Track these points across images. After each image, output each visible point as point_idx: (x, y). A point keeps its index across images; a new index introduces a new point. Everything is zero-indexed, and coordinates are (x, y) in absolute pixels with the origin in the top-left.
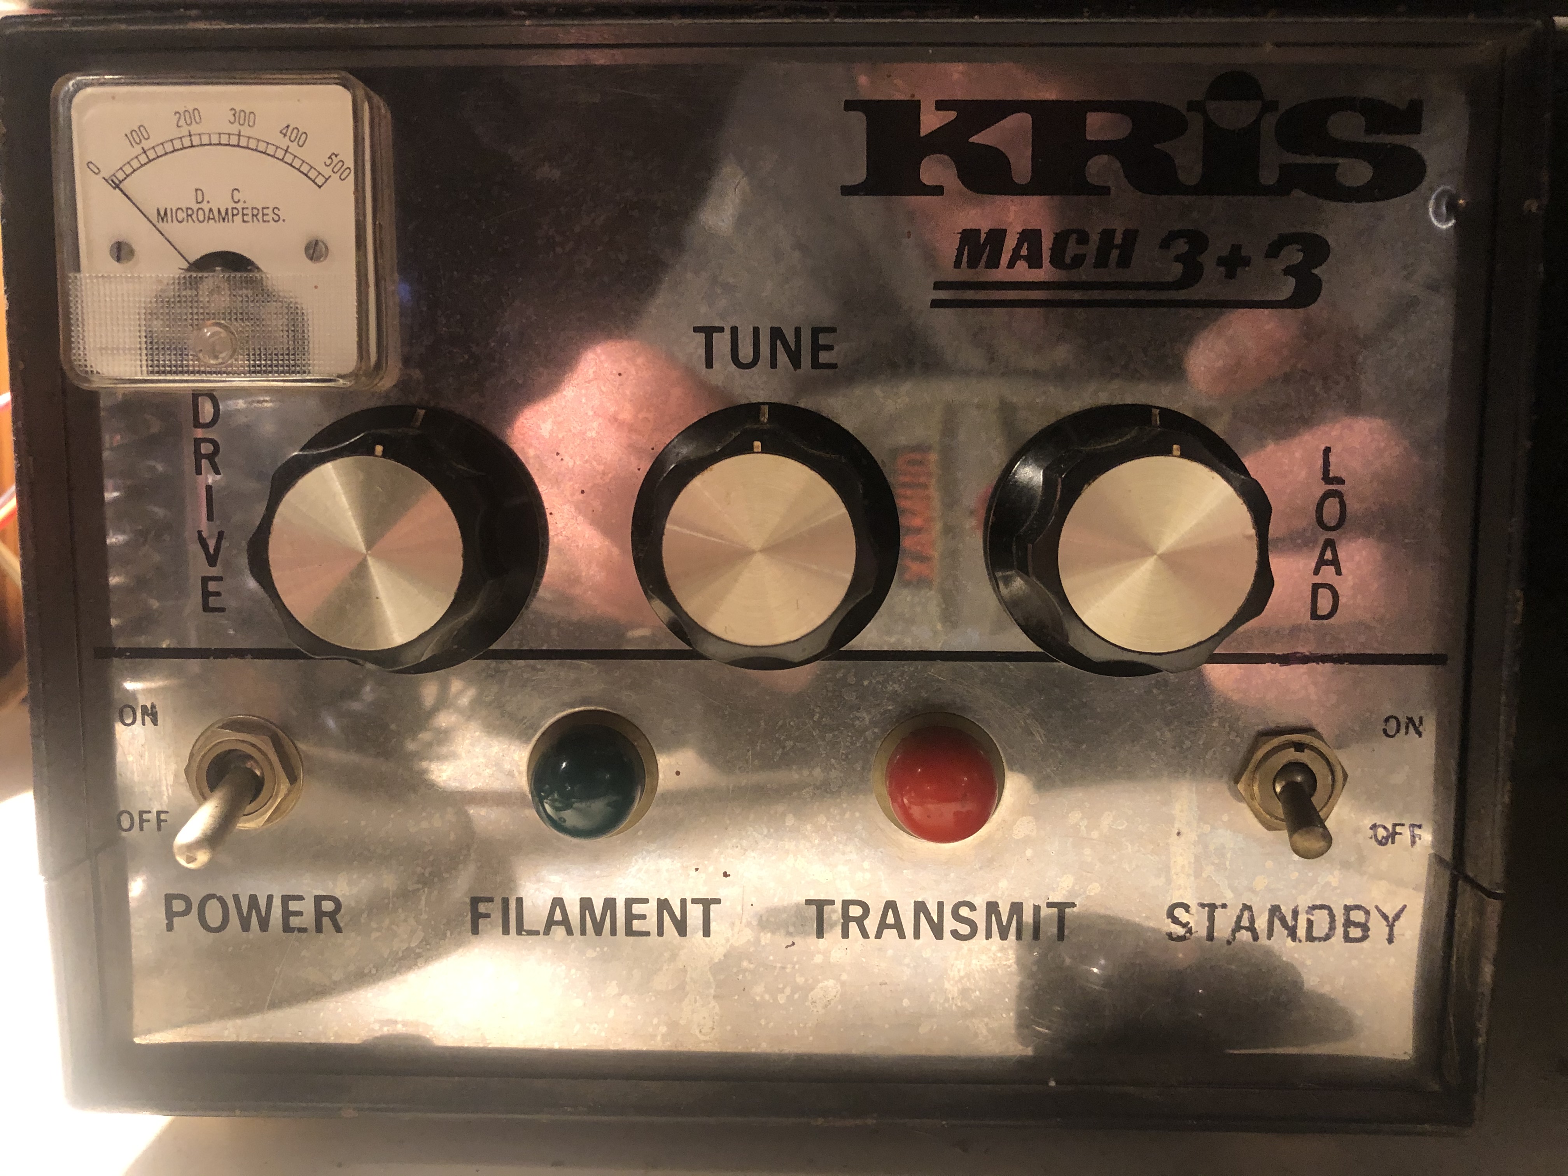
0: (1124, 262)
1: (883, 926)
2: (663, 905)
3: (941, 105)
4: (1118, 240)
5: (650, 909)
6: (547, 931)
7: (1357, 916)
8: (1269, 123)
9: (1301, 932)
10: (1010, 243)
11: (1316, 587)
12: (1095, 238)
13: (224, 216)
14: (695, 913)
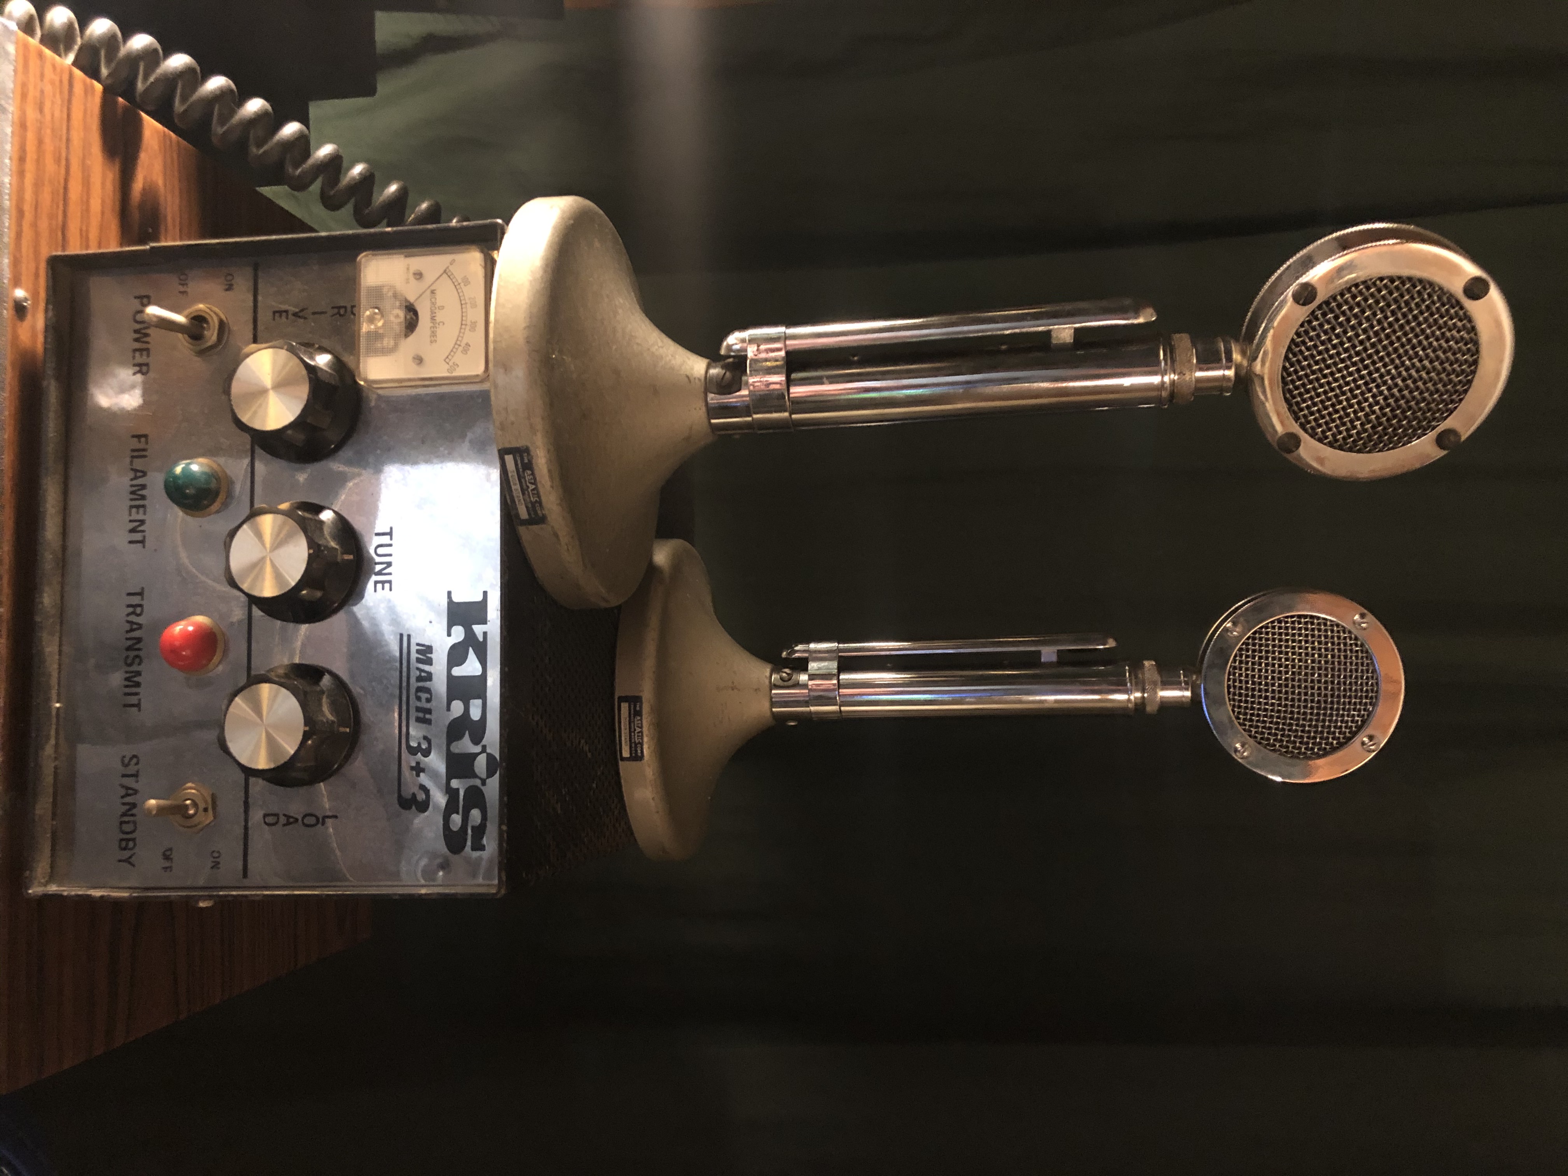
0: (418, 720)
1: (131, 623)
2: (142, 522)
3: (485, 634)
4: (428, 716)
5: (140, 517)
6: (132, 469)
7: (131, 844)
8: (478, 782)
9: (126, 819)
10: (427, 668)
11: (277, 815)
12: (428, 706)
13: (433, 318)
14: (138, 536)
